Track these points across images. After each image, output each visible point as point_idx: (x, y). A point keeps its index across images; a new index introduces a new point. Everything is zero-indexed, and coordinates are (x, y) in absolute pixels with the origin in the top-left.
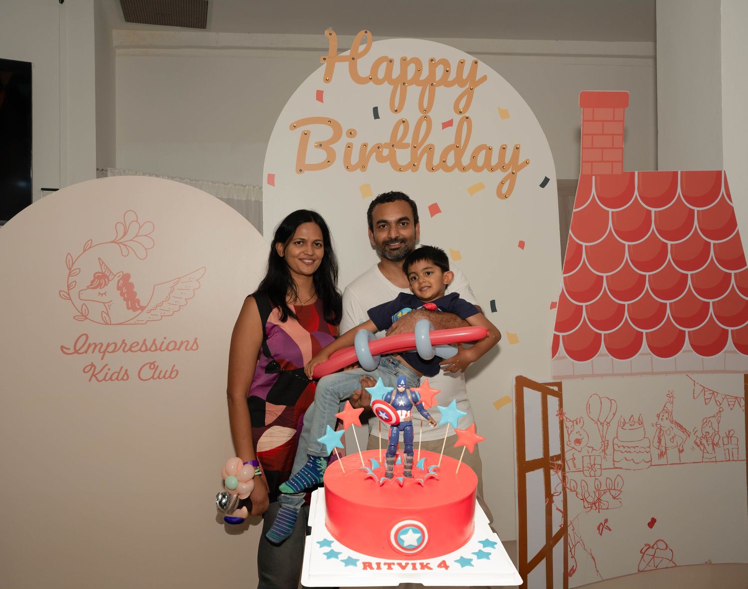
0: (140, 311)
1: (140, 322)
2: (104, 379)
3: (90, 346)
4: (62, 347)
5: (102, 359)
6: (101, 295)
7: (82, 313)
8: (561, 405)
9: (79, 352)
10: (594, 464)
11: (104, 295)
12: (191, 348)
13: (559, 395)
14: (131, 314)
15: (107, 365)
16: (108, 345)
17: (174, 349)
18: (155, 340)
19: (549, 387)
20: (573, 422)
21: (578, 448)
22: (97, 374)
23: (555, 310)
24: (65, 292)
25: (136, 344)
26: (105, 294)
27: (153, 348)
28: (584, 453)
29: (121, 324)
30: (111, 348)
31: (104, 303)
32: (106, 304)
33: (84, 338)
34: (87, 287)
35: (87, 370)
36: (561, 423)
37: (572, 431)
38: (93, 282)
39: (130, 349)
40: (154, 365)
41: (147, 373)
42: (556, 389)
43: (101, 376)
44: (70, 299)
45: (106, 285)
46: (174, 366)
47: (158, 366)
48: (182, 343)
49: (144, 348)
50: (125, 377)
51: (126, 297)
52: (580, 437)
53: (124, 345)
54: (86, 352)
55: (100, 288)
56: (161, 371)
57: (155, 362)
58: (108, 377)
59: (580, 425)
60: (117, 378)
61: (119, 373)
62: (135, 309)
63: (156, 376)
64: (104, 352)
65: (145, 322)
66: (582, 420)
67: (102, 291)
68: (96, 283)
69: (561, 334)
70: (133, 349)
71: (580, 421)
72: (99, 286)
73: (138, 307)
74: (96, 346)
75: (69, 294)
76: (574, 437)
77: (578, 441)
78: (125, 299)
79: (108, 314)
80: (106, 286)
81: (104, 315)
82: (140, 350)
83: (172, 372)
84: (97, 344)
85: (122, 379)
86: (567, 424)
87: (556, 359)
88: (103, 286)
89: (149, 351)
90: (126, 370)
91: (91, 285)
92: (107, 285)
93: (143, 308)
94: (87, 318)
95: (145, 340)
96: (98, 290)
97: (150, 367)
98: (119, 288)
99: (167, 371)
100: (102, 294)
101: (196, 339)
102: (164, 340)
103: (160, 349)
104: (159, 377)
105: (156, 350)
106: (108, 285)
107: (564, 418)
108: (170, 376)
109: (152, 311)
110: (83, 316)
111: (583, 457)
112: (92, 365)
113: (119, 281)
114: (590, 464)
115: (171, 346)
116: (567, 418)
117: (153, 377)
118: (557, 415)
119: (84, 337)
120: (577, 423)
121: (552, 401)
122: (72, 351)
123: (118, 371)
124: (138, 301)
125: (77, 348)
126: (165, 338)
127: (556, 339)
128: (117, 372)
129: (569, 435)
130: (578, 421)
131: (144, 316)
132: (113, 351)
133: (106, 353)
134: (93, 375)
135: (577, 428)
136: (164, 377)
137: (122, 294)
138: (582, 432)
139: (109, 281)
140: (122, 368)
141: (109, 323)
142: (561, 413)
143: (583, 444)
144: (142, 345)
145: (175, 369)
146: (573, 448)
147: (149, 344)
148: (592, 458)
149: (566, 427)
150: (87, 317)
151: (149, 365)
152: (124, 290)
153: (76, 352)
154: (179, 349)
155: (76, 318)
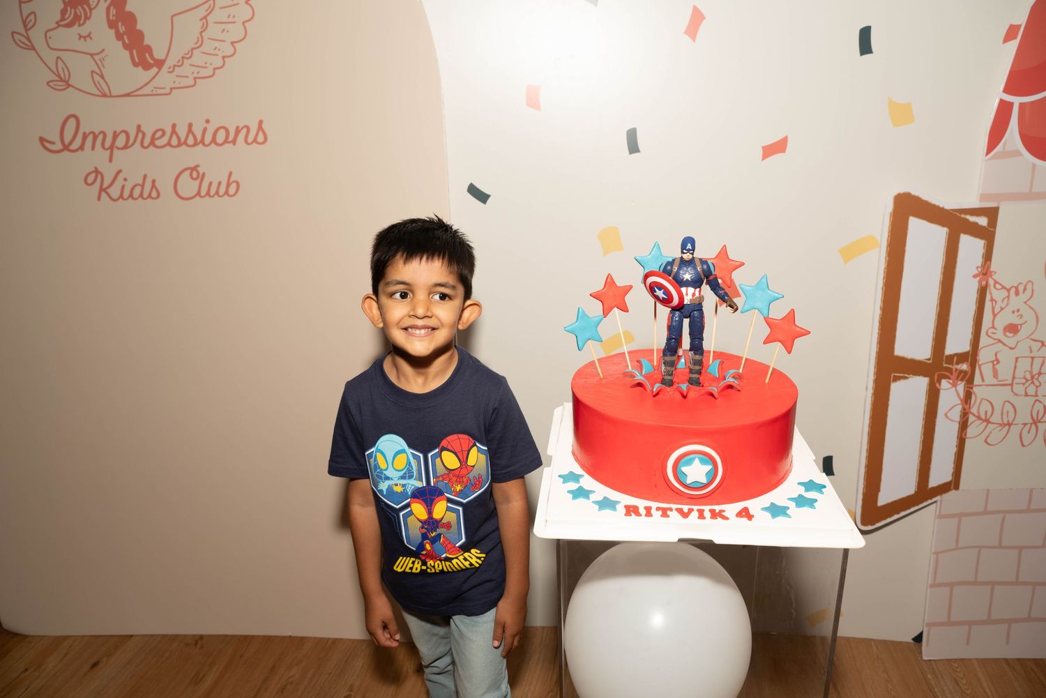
0: (155, 70)
1: (159, 91)
2: (121, 196)
3: (85, 137)
4: (42, 140)
5: (111, 160)
6: (82, 39)
7: (59, 76)
8: (988, 256)
9: (72, 147)
10: (1040, 374)
11: (88, 39)
12: (255, 141)
13: (987, 235)
14: (142, 75)
15: (120, 171)
16: (115, 136)
17: (226, 141)
18: (190, 125)
19: (968, 217)
20: (1008, 290)
21: (1011, 340)
22: (108, 187)
23: (1014, 45)
24: (23, 35)
25: (159, 134)
26: (89, 36)
27: (191, 141)
28: (1022, 350)
29: (128, 95)
30: (121, 141)
31: (92, 55)
32: (96, 57)
33: (72, 123)
34: (57, 23)
35: (90, 180)
36: (982, 292)
37: (1002, 309)
38: (63, 12)
39: (152, 143)
40: (198, 172)
41: (188, 186)
42: (983, 221)
43: (115, 192)
44: (33, 48)
45: (87, 18)
46: (230, 174)
47: (204, 174)
48: (238, 131)
49: (174, 141)
50: (154, 194)
51: (127, 41)
52: (1016, 321)
53: (140, 135)
54: (82, 148)
55: (80, 25)
56: (210, 184)
57: (198, 166)
58: (126, 194)
59: (1024, 296)
60: (141, 195)
61: (143, 186)
62: (147, 67)
63: (203, 192)
64: (112, 147)
65: (168, 91)
66: (1029, 287)
67: (84, 30)
68: (70, 15)
69: (1017, 101)
70: (158, 143)
71: (1025, 289)
72: (76, 20)
73: (152, 62)
74: (95, 138)
75: (28, 39)
76: (1005, 319)
77: (1013, 329)
78: (126, 47)
79: (102, 77)
80: (87, 21)
81: (97, 78)
82: (169, 144)
83: (228, 185)
84: (97, 133)
85: (150, 196)
86: (995, 293)
87: (997, 156)
88: (82, 21)
89: (184, 146)
90: (154, 181)
91: (63, 19)
92: (89, 18)
93: (160, 64)
94: (69, 86)
95: (174, 126)
96: (76, 29)
97: (191, 175)
98: (112, 24)
99: (220, 184)
100: (85, 38)
101: (261, 122)
102: (207, 125)
103: (202, 141)
104: (208, 194)
105: (196, 144)
106: (92, 19)
107: (991, 282)
108: (227, 193)
109: (176, 68)
110: (62, 80)
111: (1017, 359)
112: (97, 171)
113: (108, 10)
114: (1031, 372)
115: (221, 137)
116: (996, 282)
117: (199, 194)
118: (975, 276)
119: (72, 121)
120: (1017, 293)
121: (970, 247)
122: (58, 146)
123: (141, 182)
124: (149, 49)
125: (67, 142)
126: (208, 121)
127: (1004, 110)
128: (138, 185)
129: (995, 315)
130: (1021, 288)
131: (165, 79)
132: (126, 147)
133: (116, 151)
134: (102, 190)
135: (1016, 302)
136: (217, 193)
137: (119, 37)
138: (1025, 310)
139: (91, 10)
140: (145, 177)
141: (108, 94)
142: (985, 271)
143: (1023, 333)
144: (171, 136)
145: (231, 180)
146: (1000, 341)
147: (182, 132)
148: (1037, 362)
149: (992, 300)
150: (70, 82)
151: (189, 171)
152: (122, 29)
153: (66, 148)
154: (234, 142)
155: (51, 84)
